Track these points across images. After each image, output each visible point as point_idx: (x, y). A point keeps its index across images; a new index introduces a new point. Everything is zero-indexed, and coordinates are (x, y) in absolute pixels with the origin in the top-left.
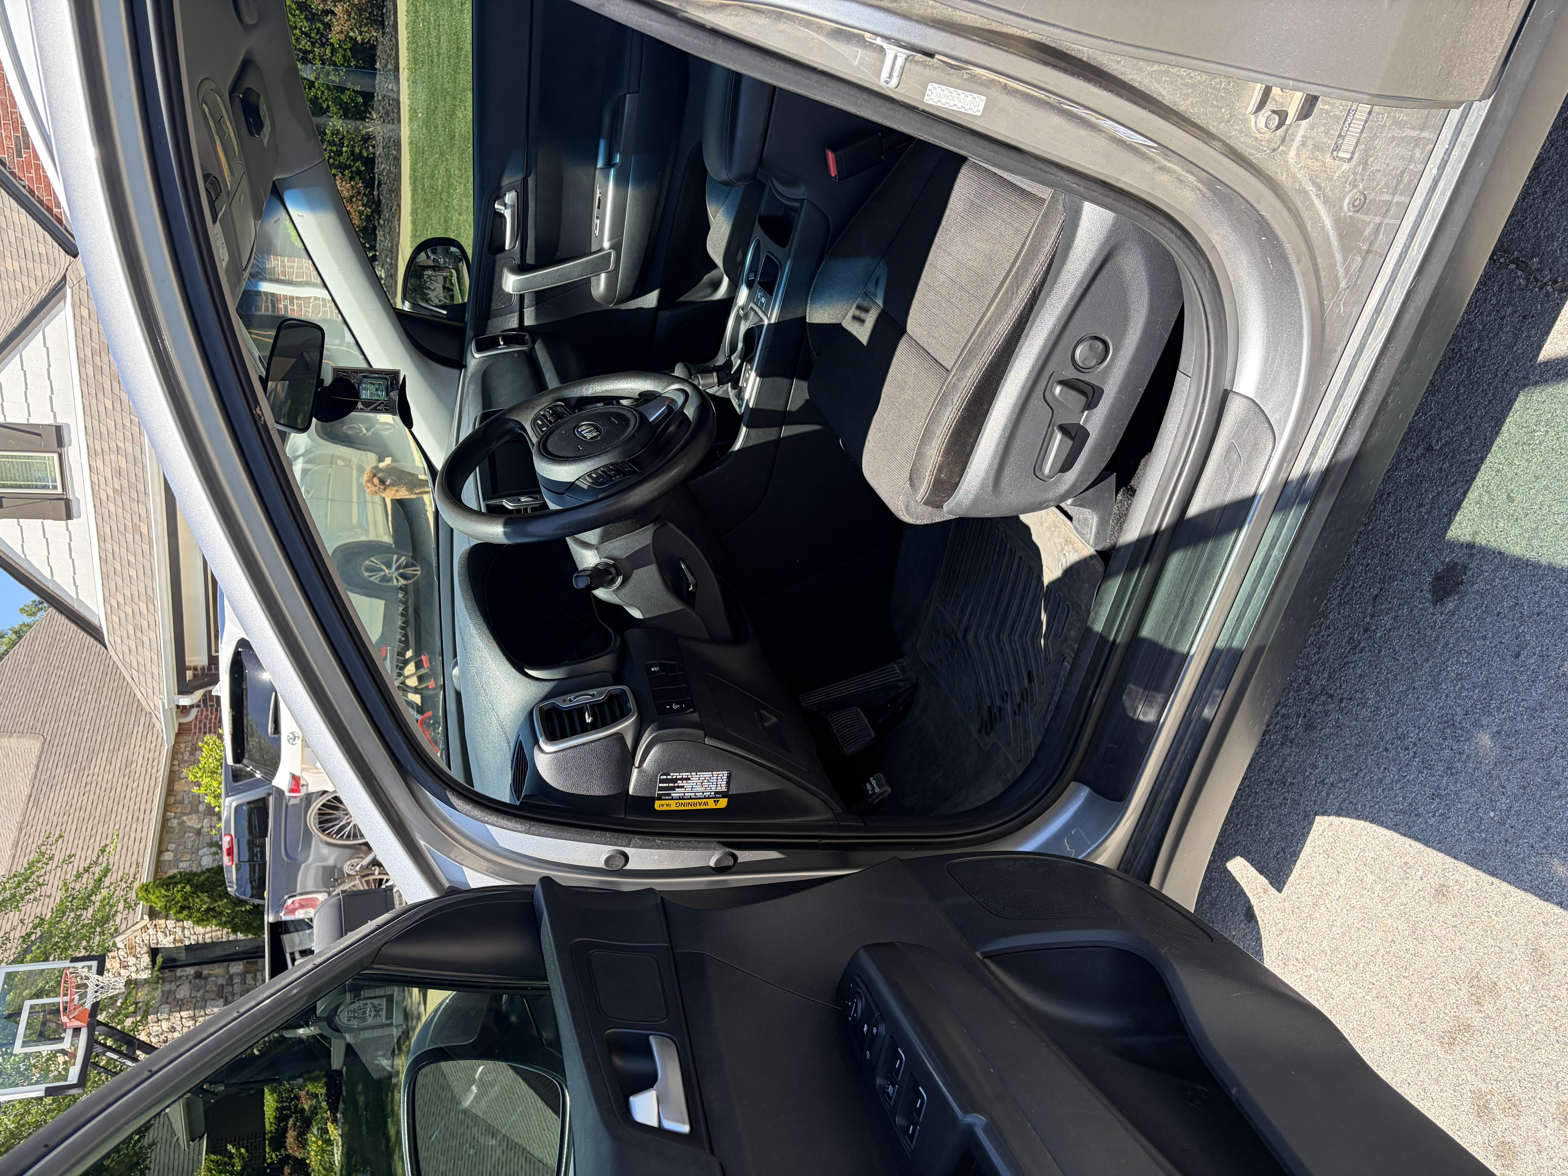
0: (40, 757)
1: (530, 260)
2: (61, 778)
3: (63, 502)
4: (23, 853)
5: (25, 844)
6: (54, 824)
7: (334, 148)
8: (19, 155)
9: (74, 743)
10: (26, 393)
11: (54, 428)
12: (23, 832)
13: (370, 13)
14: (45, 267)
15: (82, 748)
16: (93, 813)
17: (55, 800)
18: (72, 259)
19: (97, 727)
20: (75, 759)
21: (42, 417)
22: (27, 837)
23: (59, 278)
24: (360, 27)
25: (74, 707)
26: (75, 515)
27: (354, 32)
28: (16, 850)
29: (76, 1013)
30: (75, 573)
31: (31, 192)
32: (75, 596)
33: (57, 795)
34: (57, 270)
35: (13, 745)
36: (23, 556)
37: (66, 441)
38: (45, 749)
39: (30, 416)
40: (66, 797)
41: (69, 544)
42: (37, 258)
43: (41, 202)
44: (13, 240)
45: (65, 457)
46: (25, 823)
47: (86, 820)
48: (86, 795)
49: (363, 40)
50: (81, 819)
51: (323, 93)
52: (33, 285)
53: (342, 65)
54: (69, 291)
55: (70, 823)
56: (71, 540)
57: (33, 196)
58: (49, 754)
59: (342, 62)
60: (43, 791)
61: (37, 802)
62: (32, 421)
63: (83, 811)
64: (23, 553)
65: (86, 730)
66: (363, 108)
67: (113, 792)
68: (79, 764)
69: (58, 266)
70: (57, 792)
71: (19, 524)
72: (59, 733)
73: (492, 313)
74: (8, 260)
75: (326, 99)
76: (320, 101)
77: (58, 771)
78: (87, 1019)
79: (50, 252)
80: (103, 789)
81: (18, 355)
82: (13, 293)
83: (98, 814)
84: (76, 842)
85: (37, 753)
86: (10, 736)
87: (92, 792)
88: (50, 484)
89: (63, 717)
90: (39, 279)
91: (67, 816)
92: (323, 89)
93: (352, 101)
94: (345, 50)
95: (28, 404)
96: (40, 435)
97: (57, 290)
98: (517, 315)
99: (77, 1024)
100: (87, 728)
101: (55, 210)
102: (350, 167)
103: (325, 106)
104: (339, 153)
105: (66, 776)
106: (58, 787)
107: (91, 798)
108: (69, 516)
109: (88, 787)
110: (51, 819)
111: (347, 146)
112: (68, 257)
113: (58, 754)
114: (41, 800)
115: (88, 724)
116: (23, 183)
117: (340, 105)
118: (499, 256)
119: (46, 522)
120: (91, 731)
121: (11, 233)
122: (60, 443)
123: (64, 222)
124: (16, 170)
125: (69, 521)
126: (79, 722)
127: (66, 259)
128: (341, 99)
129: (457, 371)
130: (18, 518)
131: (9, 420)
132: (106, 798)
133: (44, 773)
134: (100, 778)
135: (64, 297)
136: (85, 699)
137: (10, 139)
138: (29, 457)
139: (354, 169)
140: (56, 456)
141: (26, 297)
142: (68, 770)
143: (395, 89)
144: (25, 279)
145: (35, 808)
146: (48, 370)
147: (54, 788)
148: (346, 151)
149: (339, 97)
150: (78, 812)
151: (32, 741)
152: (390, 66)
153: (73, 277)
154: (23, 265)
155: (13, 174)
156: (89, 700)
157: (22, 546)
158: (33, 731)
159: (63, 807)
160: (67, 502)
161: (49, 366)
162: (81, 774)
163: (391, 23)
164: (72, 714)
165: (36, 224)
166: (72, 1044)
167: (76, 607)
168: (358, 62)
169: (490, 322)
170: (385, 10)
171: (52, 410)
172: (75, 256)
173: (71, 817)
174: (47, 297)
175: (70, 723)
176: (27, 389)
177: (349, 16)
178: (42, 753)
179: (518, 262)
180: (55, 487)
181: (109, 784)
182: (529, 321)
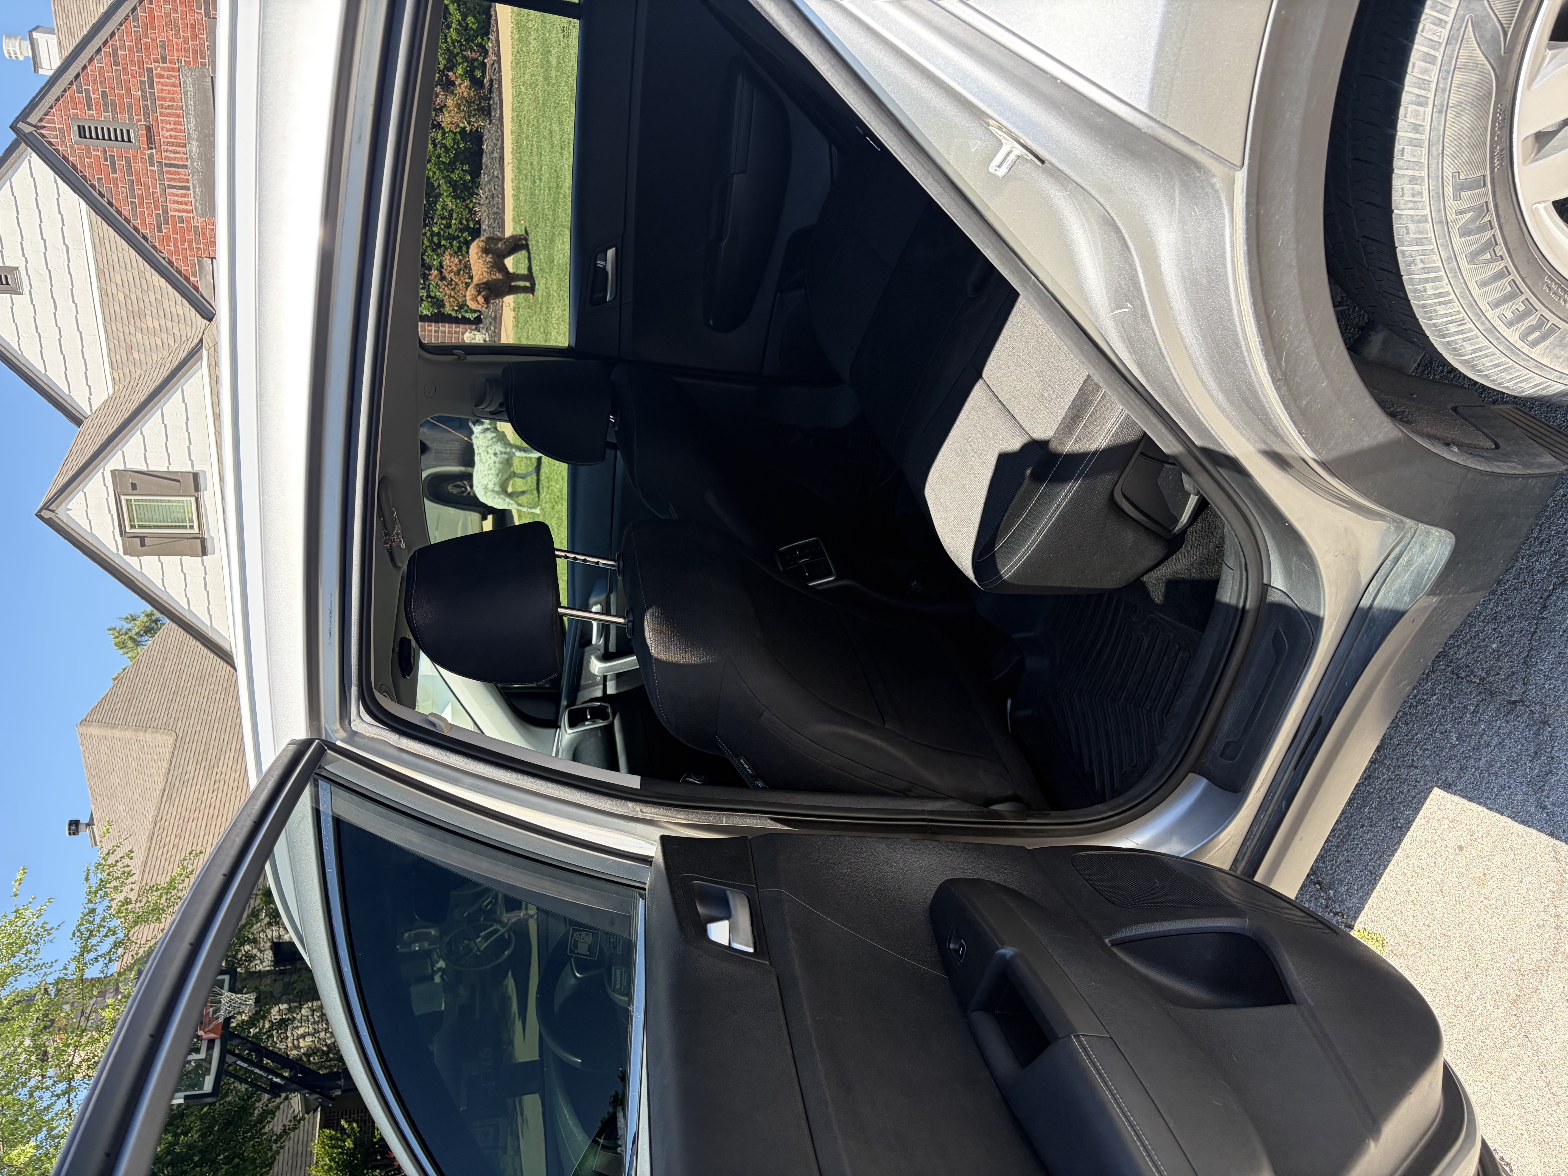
0: (173, 753)
1: (612, 648)
2: (192, 775)
3: (199, 541)
4: (157, 847)
5: (160, 837)
6: (186, 820)
7: (444, 222)
8: (160, 231)
9: (204, 741)
10: (166, 444)
11: (191, 475)
12: (158, 825)
13: (478, 105)
14: (182, 327)
15: (211, 746)
16: (221, 811)
17: (187, 796)
18: (208, 323)
19: (224, 726)
20: (205, 756)
21: (181, 465)
22: (161, 830)
23: (196, 341)
24: (469, 117)
25: (204, 705)
26: (209, 552)
27: (464, 123)
28: (151, 843)
29: (211, 1026)
30: (209, 604)
31: (171, 263)
32: (209, 624)
33: (188, 791)
34: (194, 331)
35: (148, 739)
36: (163, 589)
37: (202, 486)
38: (178, 745)
39: (170, 464)
40: (197, 793)
41: (205, 578)
42: (175, 318)
43: (179, 272)
44: (153, 301)
45: (201, 501)
46: (160, 817)
47: (215, 817)
48: (215, 793)
49: (471, 130)
50: (210, 815)
51: (434, 173)
52: (172, 342)
53: (452, 147)
54: (205, 353)
55: (200, 819)
56: (206, 574)
57: (172, 267)
58: (181, 750)
59: (452, 145)
60: (176, 786)
61: (170, 797)
62: (171, 469)
63: (212, 808)
64: (164, 586)
65: (215, 729)
66: (470, 185)
67: (239, 791)
68: (208, 761)
69: (194, 326)
70: (189, 788)
71: (160, 561)
72: (190, 731)
73: (581, 688)
74: (149, 318)
75: (437, 179)
76: (432, 180)
77: (189, 768)
78: (220, 1031)
79: (187, 314)
80: (230, 788)
81: (160, 410)
82: (154, 347)
83: (225, 812)
84: (206, 837)
85: (171, 750)
86: (146, 731)
87: (220, 790)
88: (188, 524)
89: (193, 715)
90: (178, 338)
91: (197, 812)
92: (434, 170)
93: (461, 179)
94: (455, 134)
95: (168, 454)
96: (179, 481)
97: (194, 353)
98: (601, 686)
99: (212, 1036)
100: (216, 727)
101: (192, 279)
102: (458, 237)
103: (436, 184)
104: (449, 226)
105: (197, 773)
106: (190, 784)
107: (219, 795)
108: (204, 553)
109: (217, 785)
110: (183, 814)
111: (456, 219)
112: (204, 321)
113: (189, 751)
114: (174, 796)
115: (216, 723)
116: (163, 255)
117: (450, 183)
118: (587, 649)
119: (184, 558)
120: (219, 730)
121: (152, 294)
122: (197, 488)
123: (200, 290)
124: (157, 244)
125: (205, 557)
126: (209, 721)
127: (203, 323)
128: (451, 178)
129: (553, 730)
130: (159, 555)
131: (151, 468)
132: (234, 796)
133: (176, 769)
134: (228, 776)
135: (201, 358)
136: (214, 698)
137: (152, 216)
138: (169, 501)
139: (462, 239)
140: (193, 500)
141: (165, 353)
142: (198, 767)
143: (500, 176)
144: (164, 336)
145: (168, 802)
146: (187, 423)
147: (186, 784)
148: (455, 224)
149: (449, 176)
150: (207, 808)
151: (165, 737)
152: (495, 155)
153: (209, 341)
154: (163, 324)
155: (154, 247)
156: (218, 699)
157: (163, 580)
158: (166, 728)
159: (194, 803)
160: (203, 541)
161: (188, 419)
162: (210, 772)
163: (497, 115)
164: (202, 712)
165: (175, 292)
166: (207, 1054)
167: (210, 634)
168: (466, 144)
169: (580, 694)
170: (491, 102)
171: (190, 459)
172: (210, 320)
173: (202, 813)
174: (185, 358)
175: (200, 721)
176: (167, 440)
177: (459, 109)
178: (175, 748)
179: (602, 651)
180: (192, 527)
181: (236, 783)
182: (611, 690)
